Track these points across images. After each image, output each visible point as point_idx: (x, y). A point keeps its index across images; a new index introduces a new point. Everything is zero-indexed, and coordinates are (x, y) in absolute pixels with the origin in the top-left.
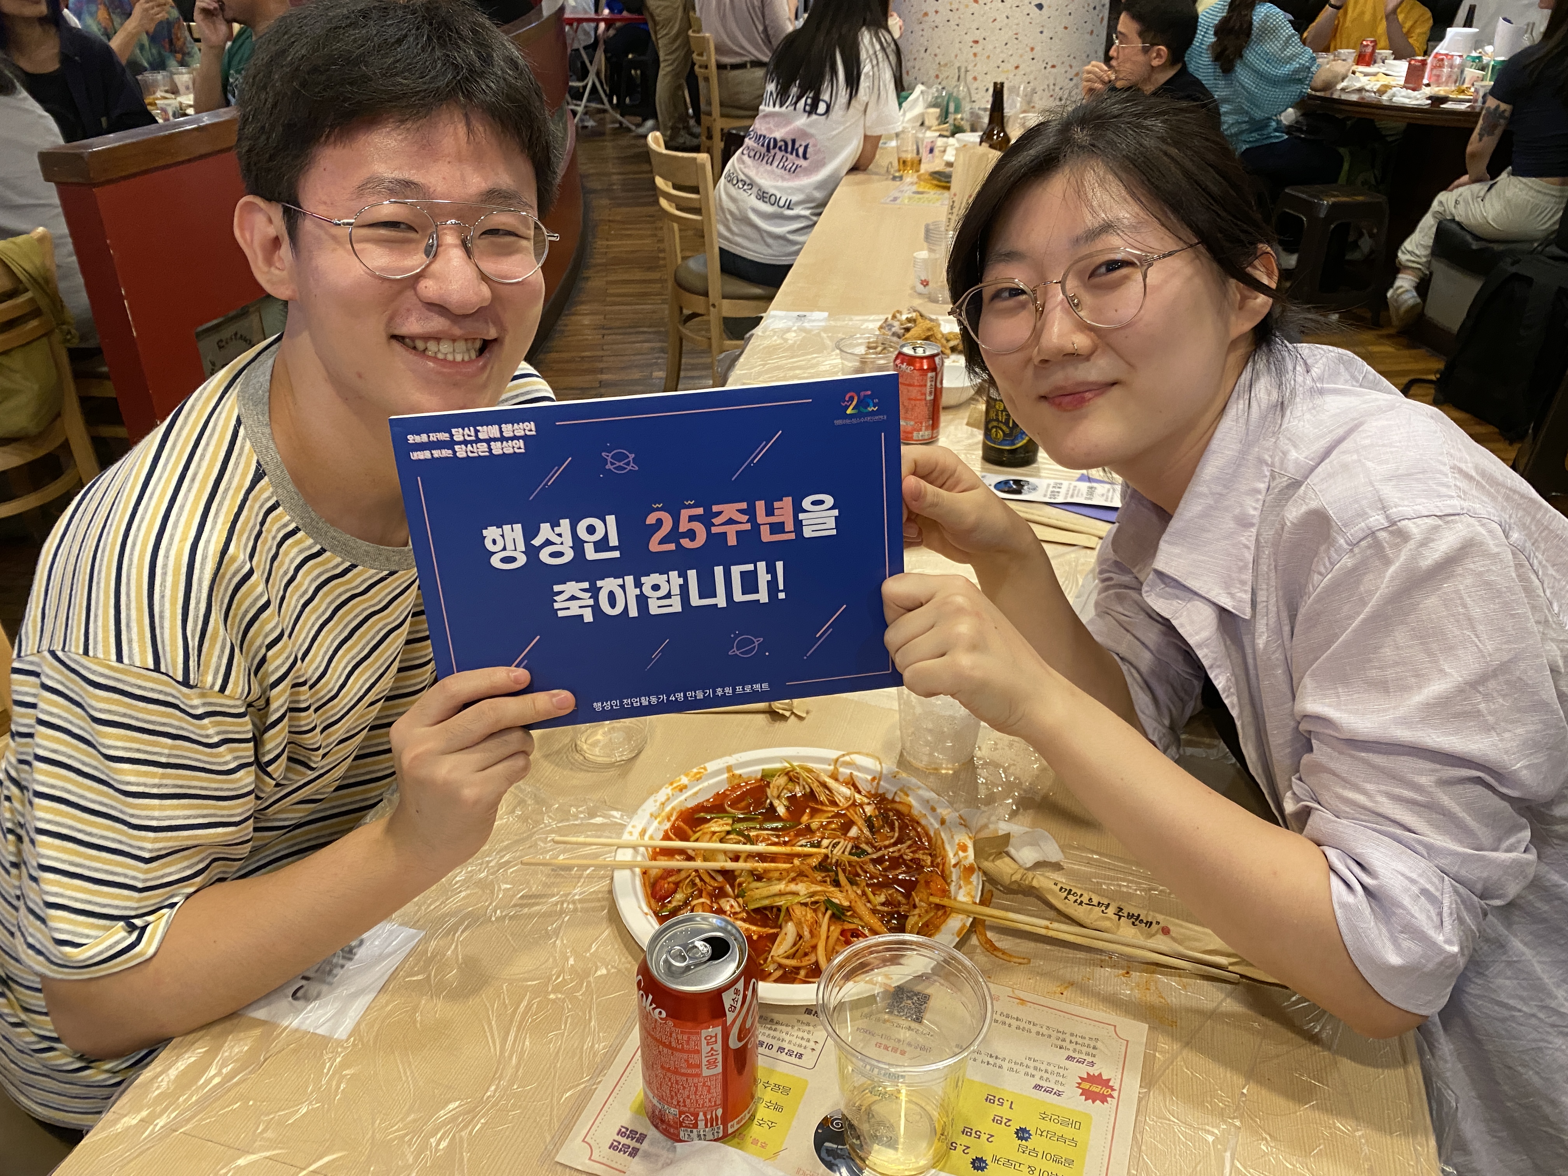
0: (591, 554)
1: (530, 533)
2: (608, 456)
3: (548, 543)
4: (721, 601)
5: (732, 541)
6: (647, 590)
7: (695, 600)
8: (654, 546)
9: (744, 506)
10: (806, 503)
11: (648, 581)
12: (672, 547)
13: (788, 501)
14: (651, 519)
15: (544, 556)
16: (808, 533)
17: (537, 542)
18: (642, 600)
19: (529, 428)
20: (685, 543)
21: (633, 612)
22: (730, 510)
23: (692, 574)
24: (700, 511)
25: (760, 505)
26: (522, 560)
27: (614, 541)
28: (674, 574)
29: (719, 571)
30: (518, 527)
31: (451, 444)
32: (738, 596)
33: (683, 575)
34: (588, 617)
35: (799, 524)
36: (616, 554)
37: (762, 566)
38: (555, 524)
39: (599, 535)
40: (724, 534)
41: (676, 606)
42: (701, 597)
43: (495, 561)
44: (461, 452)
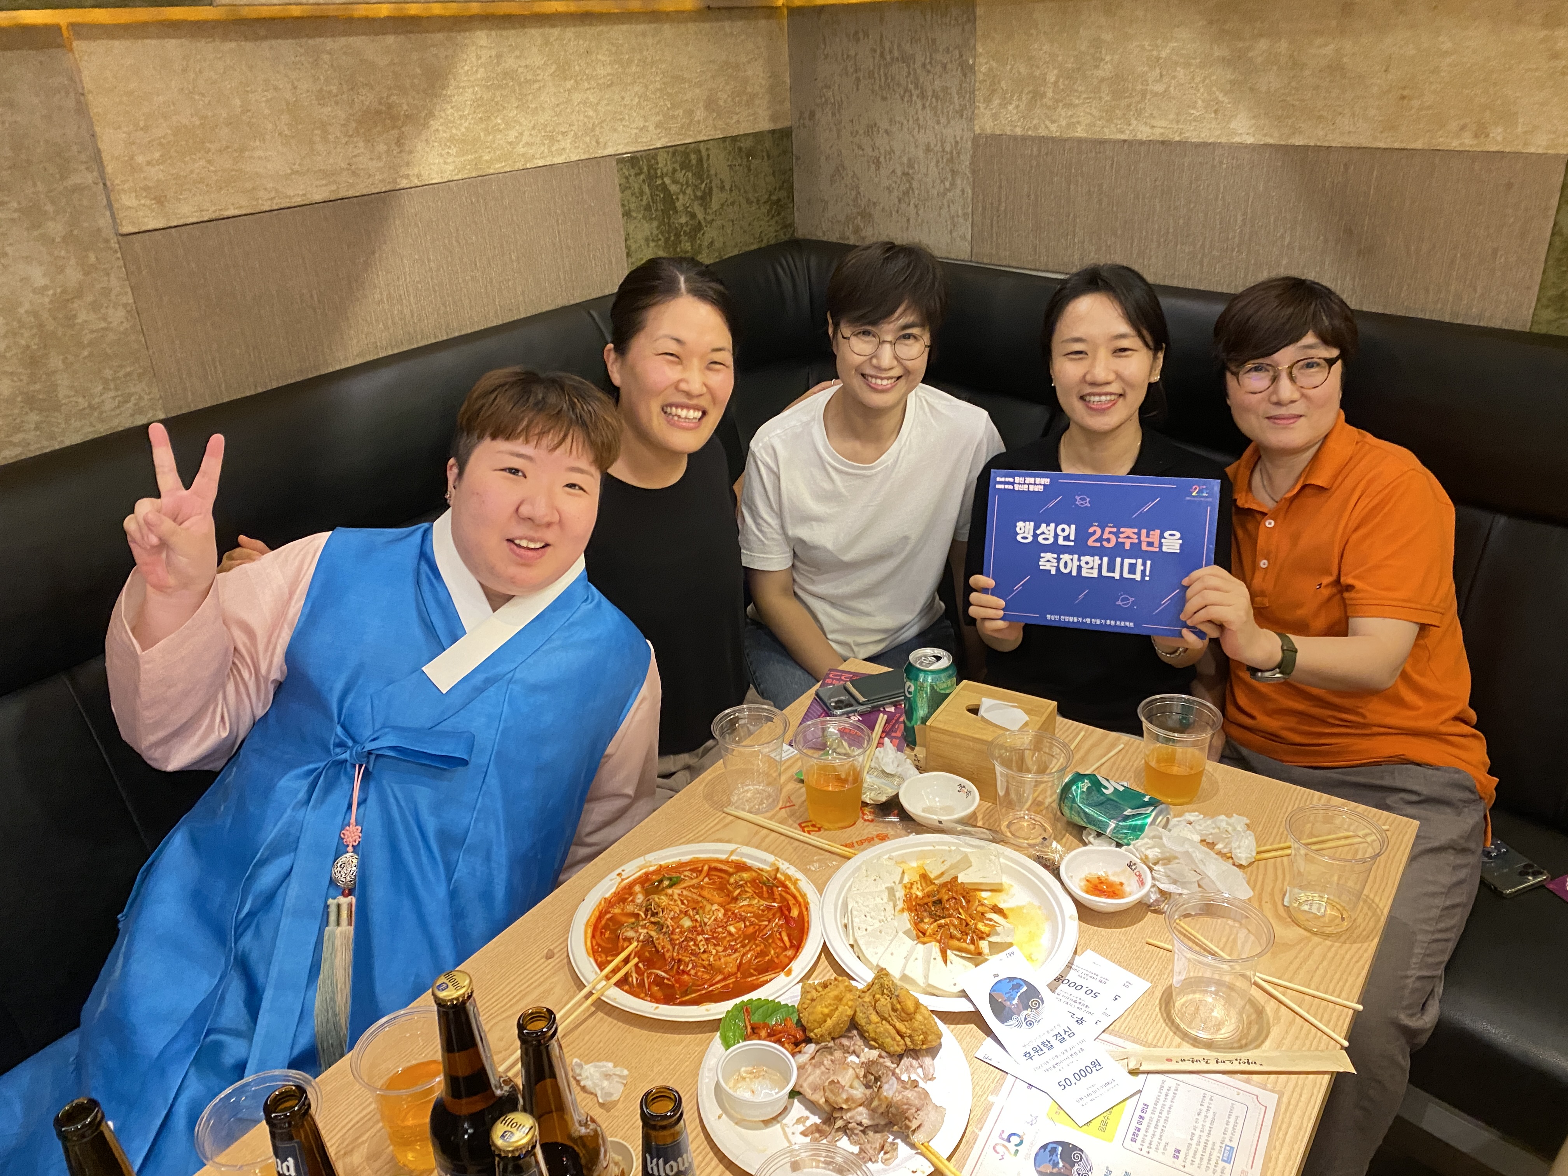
0: (1061, 541)
1: (1037, 527)
2: (1078, 498)
3: (1043, 533)
4: (1117, 575)
5: (1127, 547)
6: (1083, 564)
7: (1105, 573)
8: (1090, 542)
9: (1136, 530)
10: (1166, 534)
11: (1084, 559)
12: (1098, 544)
13: (1158, 532)
14: (1091, 530)
15: (1040, 539)
16: (1165, 549)
17: (1038, 532)
18: (1079, 568)
19: (1047, 481)
20: (1105, 543)
21: (1074, 573)
22: (1129, 531)
23: (1105, 559)
24: (1115, 530)
25: (1144, 532)
26: (1030, 539)
27: (1072, 537)
28: (1097, 558)
29: (1118, 560)
30: (1032, 524)
31: (1013, 484)
32: (1126, 575)
33: (1101, 559)
34: (1053, 572)
35: (1161, 545)
36: (1072, 544)
37: (1140, 561)
38: (1048, 525)
39: (1066, 534)
40: (1124, 543)
41: (1095, 574)
42: (1108, 571)
43: (1019, 538)
44: (1017, 487)
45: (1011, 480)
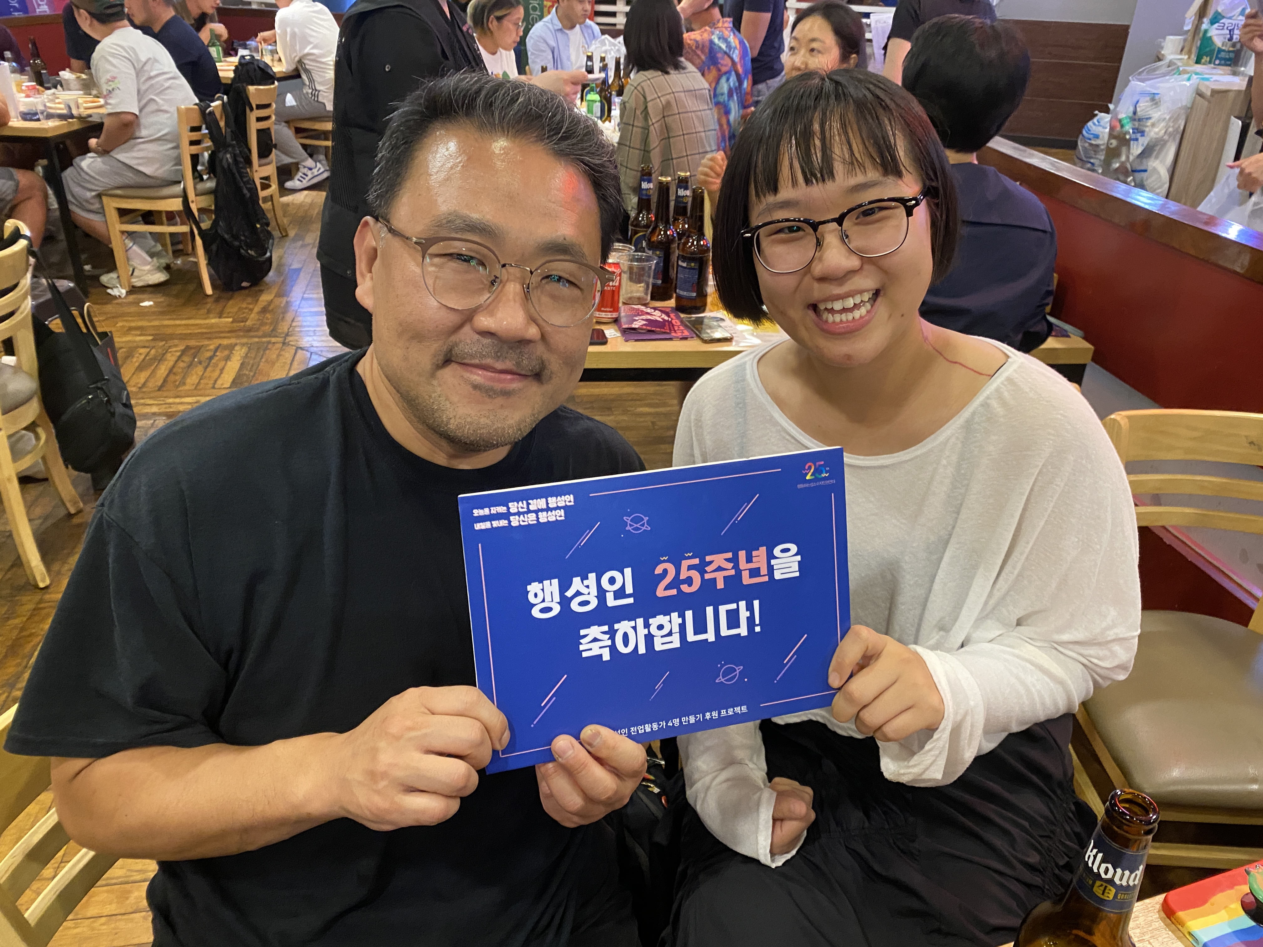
0: (611, 602)
1: (564, 586)
2: (628, 519)
3: (578, 593)
4: (710, 636)
5: (720, 585)
6: (654, 630)
7: (691, 637)
8: (661, 592)
9: (729, 555)
10: (777, 551)
11: (654, 622)
12: (674, 592)
13: (763, 549)
14: (659, 570)
15: (575, 606)
16: (778, 576)
17: (569, 594)
18: (649, 638)
19: (568, 500)
20: (685, 588)
22: (719, 559)
23: (689, 614)
24: (696, 561)
25: (742, 554)
26: (557, 609)
28: (675, 615)
29: (710, 610)
30: (555, 582)
32: (725, 632)
33: (682, 616)
34: (606, 657)
35: (771, 569)
36: (631, 600)
37: (743, 604)
38: (584, 578)
39: (617, 586)
40: (714, 580)
41: (676, 642)
42: (695, 633)
43: (536, 612)
44: (515, 521)
45: (502, 509)
